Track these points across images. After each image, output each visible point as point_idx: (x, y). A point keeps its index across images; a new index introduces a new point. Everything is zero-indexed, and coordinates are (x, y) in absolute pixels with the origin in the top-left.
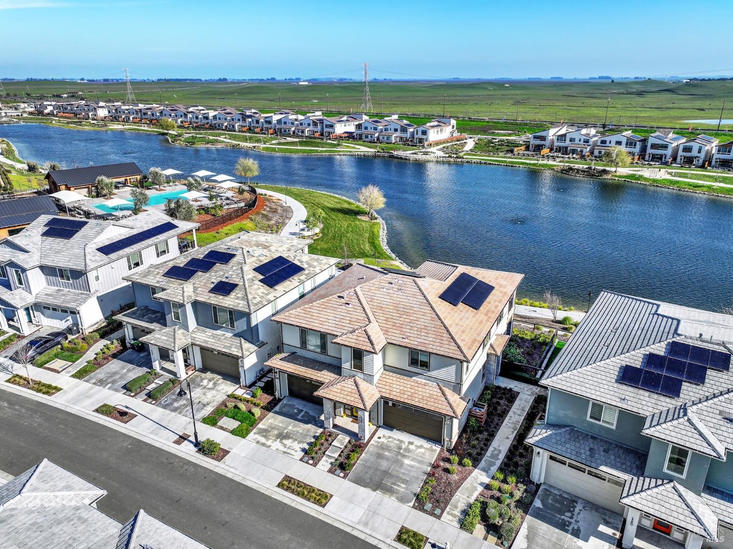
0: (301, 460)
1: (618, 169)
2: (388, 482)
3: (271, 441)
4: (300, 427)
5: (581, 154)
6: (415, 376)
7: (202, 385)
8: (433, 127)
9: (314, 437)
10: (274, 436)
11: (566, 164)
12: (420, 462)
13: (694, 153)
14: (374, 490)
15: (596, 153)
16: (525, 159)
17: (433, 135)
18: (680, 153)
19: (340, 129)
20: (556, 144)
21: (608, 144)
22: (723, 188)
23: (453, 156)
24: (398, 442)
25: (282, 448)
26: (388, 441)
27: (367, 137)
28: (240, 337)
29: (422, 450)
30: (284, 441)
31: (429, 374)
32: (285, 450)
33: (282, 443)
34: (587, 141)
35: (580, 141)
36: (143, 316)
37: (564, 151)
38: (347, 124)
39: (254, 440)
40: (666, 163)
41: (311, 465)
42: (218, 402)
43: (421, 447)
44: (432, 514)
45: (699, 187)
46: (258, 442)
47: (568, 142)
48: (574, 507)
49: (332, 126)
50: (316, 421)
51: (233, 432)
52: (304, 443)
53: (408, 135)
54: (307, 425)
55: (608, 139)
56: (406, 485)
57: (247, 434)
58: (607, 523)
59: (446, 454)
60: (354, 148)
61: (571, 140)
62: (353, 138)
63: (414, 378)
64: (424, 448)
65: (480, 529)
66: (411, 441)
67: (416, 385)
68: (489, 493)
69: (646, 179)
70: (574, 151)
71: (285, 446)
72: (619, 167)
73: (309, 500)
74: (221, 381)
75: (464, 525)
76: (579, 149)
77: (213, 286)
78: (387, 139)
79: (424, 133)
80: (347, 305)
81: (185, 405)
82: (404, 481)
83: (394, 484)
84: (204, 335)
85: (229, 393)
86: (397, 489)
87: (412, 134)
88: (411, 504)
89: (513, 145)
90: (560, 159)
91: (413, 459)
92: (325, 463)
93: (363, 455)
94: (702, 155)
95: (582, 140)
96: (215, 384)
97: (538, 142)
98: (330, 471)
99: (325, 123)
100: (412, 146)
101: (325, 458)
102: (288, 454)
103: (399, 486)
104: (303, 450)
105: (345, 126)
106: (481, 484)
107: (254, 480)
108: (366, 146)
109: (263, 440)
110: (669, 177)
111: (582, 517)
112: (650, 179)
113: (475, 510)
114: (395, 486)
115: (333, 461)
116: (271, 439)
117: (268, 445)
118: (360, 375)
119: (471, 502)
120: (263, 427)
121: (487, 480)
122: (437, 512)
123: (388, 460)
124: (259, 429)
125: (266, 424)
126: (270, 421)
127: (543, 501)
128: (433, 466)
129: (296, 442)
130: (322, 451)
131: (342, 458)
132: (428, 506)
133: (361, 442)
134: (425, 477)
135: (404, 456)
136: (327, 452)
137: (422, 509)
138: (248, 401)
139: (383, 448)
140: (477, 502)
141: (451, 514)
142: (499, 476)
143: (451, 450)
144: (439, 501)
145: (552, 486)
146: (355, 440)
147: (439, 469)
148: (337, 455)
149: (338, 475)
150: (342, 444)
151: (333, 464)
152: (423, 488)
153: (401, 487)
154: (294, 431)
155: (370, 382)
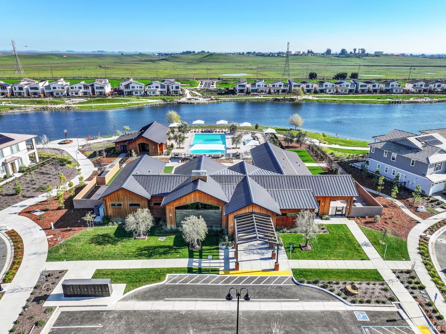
15: (272, 91)
21: (276, 87)
27: (136, 93)
35: (263, 86)
37: (258, 91)
49: (102, 88)
55: (275, 84)
61: (259, 86)
69: (311, 100)
76: (264, 90)
78: (153, 93)
79: (177, 88)
97: (241, 88)
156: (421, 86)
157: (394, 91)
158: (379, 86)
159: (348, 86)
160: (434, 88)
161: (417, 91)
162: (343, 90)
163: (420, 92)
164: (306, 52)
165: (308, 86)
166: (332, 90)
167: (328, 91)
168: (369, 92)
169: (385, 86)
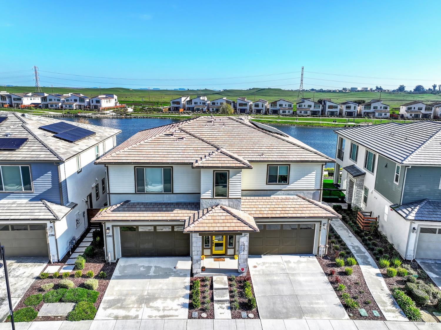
0: (190, 317)
2: (304, 304)
3: (134, 310)
4: (160, 283)
5: (203, 111)
6: (273, 194)
8: (103, 98)
9: (186, 288)
10: (134, 303)
12: (313, 274)
13: (260, 107)
14: (300, 318)
15: (211, 110)
16: (171, 115)
17: (105, 104)
18: (254, 108)
19: (27, 101)
20: (187, 106)
21: (216, 105)
22: (283, 122)
23: (123, 114)
24: (276, 265)
25: (155, 313)
26: (266, 267)
27: (52, 106)
28: (41, 200)
29: (302, 265)
30: (151, 304)
31: (288, 187)
32: (161, 313)
33: (151, 307)
34: (204, 104)
35: (200, 103)
38: (33, 99)
39: (108, 316)
40: (248, 113)
41: (207, 318)
42: (24, 289)
44: (375, 318)
45: (272, 121)
46: (116, 318)
47: (193, 105)
49: (20, 99)
50: (175, 272)
51: (69, 317)
52: (178, 298)
53: (86, 104)
54: (167, 279)
55: (215, 102)
56: (322, 299)
57: (94, 313)
59: (327, 261)
60: (44, 113)
61: (195, 103)
62: (40, 107)
63: (272, 196)
64: (303, 262)
65: (424, 314)
70: (198, 110)
71: (157, 309)
75: (411, 317)
76: (201, 108)
78: (70, 107)
79: (98, 102)
80: (181, 140)
82: (319, 297)
83: (312, 304)
85: (37, 275)
86: (320, 308)
87: (89, 103)
88: (347, 317)
90: (192, 114)
91: (305, 274)
92: (221, 311)
93: (254, 287)
94: (264, 108)
95: (202, 103)
97: (176, 105)
98: (234, 317)
99: (13, 97)
100: (90, 110)
101: (216, 306)
102: (168, 316)
103: (318, 304)
104: (184, 305)
105: (31, 99)
106: (378, 275)
108: (53, 111)
109: (122, 313)
113: (405, 297)
114: (315, 306)
115: (229, 305)
116: (133, 307)
117: (134, 316)
118: (224, 202)
119: (389, 292)
120: (112, 298)
121: (378, 271)
122: (376, 313)
123: (282, 283)
124: (109, 301)
125: (115, 294)
126: (116, 289)
127: (431, 271)
128: (327, 274)
129: (169, 301)
130: (208, 299)
131: (236, 298)
132: (363, 312)
133: (241, 275)
134: (330, 287)
135: (293, 275)
136: (215, 298)
137: (361, 317)
138: (72, 276)
139: (268, 275)
140: (397, 291)
141: (388, 311)
142: (386, 262)
143: (325, 257)
144: (366, 303)
145: (422, 259)
146: (233, 276)
147: (335, 275)
148: (227, 297)
149: (249, 318)
150: (225, 284)
151: (231, 308)
152: (340, 297)
153: (321, 304)
154: (158, 290)
155: (237, 207)
156: (420, 109)
157: (377, 114)
158: (355, 108)
159: (310, 106)
161: (413, 116)
162: (303, 112)
163: (416, 117)
165: (257, 106)
166: (287, 111)
167: (281, 111)
168: (340, 115)
169: (365, 108)
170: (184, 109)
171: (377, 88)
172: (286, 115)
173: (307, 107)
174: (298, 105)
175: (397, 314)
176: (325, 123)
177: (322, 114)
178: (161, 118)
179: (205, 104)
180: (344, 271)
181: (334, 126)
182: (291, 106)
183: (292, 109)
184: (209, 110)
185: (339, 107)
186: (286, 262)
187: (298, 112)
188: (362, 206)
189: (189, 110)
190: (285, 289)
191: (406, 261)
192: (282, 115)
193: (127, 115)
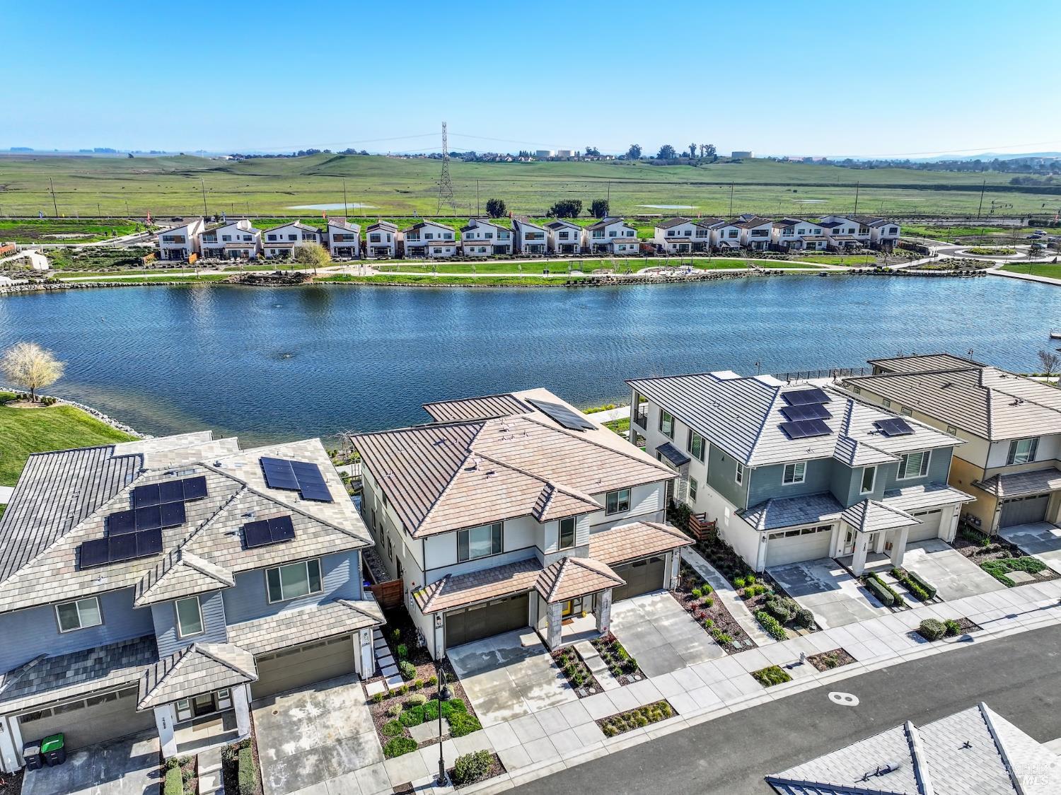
0: (580, 697)
1: (319, 271)
2: (681, 651)
3: (516, 707)
4: (521, 669)
5: (249, 257)
6: (613, 526)
7: (300, 720)
9: (552, 666)
10: (510, 699)
11: (243, 272)
12: (674, 615)
13: (384, 242)
14: (685, 666)
15: (268, 253)
16: (168, 272)
18: (369, 244)
20: (203, 246)
21: (279, 240)
22: (443, 277)
23: (38, 280)
24: (631, 613)
25: (541, 703)
26: (623, 618)
28: (335, 600)
29: (660, 605)
30: (530, 695)
31: (630, 514)
32: (547, 702)
33: (532, 698)
34: (248, 239)
35: (238, 238)
36: (62, 675)
37: (221, 253)
39: (496, 721)
40: (359, 257)
41: (596, 693)
42: (366, 719)
43: (654, 604)
44: (746, 648)
45: (420, 279)
46: (505, 719)
47: (221, 243)
48: (803, 571)
50: (526, 651)
52: (553, 679)
54: (525, 662)
55: (277, 233)
56: (696, 641)
57: (477, 721)
58: (831, 568)
59: (682, 594)
61: (225, 238)
63: (613, 529)
64: (657, 601)
65: (788, 632)
66: (640, 603)
67: (623, 534)
68: (750, 601)
69: (358, 279)
70: (235, 254)
71: (540, 698)
72: (320, 267)
73: (656, 720)
74: (320, 696)
75: (778, 637)
76: (242, 250)
77: (237, 538)
80: (492, 475)
81: (320, 761)
82: (692, 640)
83: (688, 649)
84: (263, 632)
85: (364, 699)
86: (697, 651)
88: (725, 654)
89: (115, 254)
90: (224, 267)
91: (667, 617)
92: (606, 680)
93: (624, 646)
94: (392, 244)
95: (241, 238)
96: (317, 705)
97: (173, 246)
98: (622, 683)
101: (597, 677)
102: (558, 702)
103: (693, 647)
106: (736, 599)
107: (577, 753)
109: (506, 713)
110: (377, 273)
111: (815, 574)
112: (363, 278)
113: (769, 618)
114: (692, 651)
115: (609, 672)
116: (513, 704)
117: (522, 712)
118: (570, 553)
119: (753, 617)
120: (481, 700)
121: (735, 594)
122: (748, 643)
123: (649, 634)
124: (481, 706)
125: (479, 695)
126: (477, 688)
127: (783, 581)
128: (688, 611)
129: (545, 686)
130: (585, 673)
131: (613, 663)
132: (737, 644)
133: (603, 636)
134: (697, 625)
135: (656, 620)
136: (593, 670)
137: (736, 650)
138: (413, 688)
139: (629, 628)
140: (760, 613)
141: (758, 637)
142: (741, 582)
143: (678, 590)
144: (736, 634)
145: (772, 567)
146: (596, 638)
147: (697, 610)
148: (605, 666)
149: (636, 681)
150: (592, 651)
151: (614, 675)
152: (711, 634)
153: (697, 647)
154: (523, 677)
155: (585, 556)
156: (688, 233)
157: (616, 248)
158: (576, 235)
159: (489, 236)
160: (722, 240)
161: (678, 247)
162: (476, 249)
163: (682, 251)
164: (583, 152)
165: (376, 238)
166: (444, 249)
167: (431, 250)
168: (550, 252)
169: (594, 235)
170: (199, 256)
171: (589, 152)
172: (443, 259)
173: (482, 237)
174: (464, 235)
175: (766, 638)
176: (530, 278)
177: (515, 252)
178: (149, 285)
179: (250, 239)
180: (704, 602)
181: (547, 282)
182: (450, 237)
183: (453, 244)
184: (263, 254)
185: (546, 235)
186: (639, 606)
187: (467, 250)
188: (688, 501)
189: (211, 256)
190: (655, 639)
191: (758, 575)
192: (436, 259)
193: (48, 282)
